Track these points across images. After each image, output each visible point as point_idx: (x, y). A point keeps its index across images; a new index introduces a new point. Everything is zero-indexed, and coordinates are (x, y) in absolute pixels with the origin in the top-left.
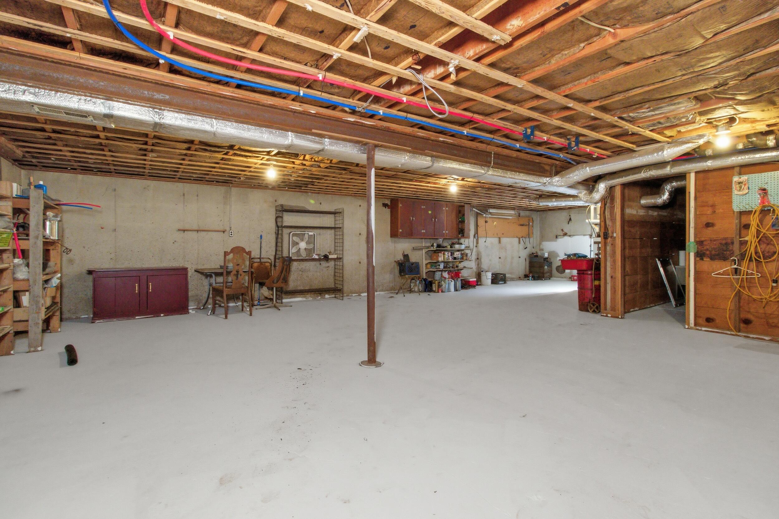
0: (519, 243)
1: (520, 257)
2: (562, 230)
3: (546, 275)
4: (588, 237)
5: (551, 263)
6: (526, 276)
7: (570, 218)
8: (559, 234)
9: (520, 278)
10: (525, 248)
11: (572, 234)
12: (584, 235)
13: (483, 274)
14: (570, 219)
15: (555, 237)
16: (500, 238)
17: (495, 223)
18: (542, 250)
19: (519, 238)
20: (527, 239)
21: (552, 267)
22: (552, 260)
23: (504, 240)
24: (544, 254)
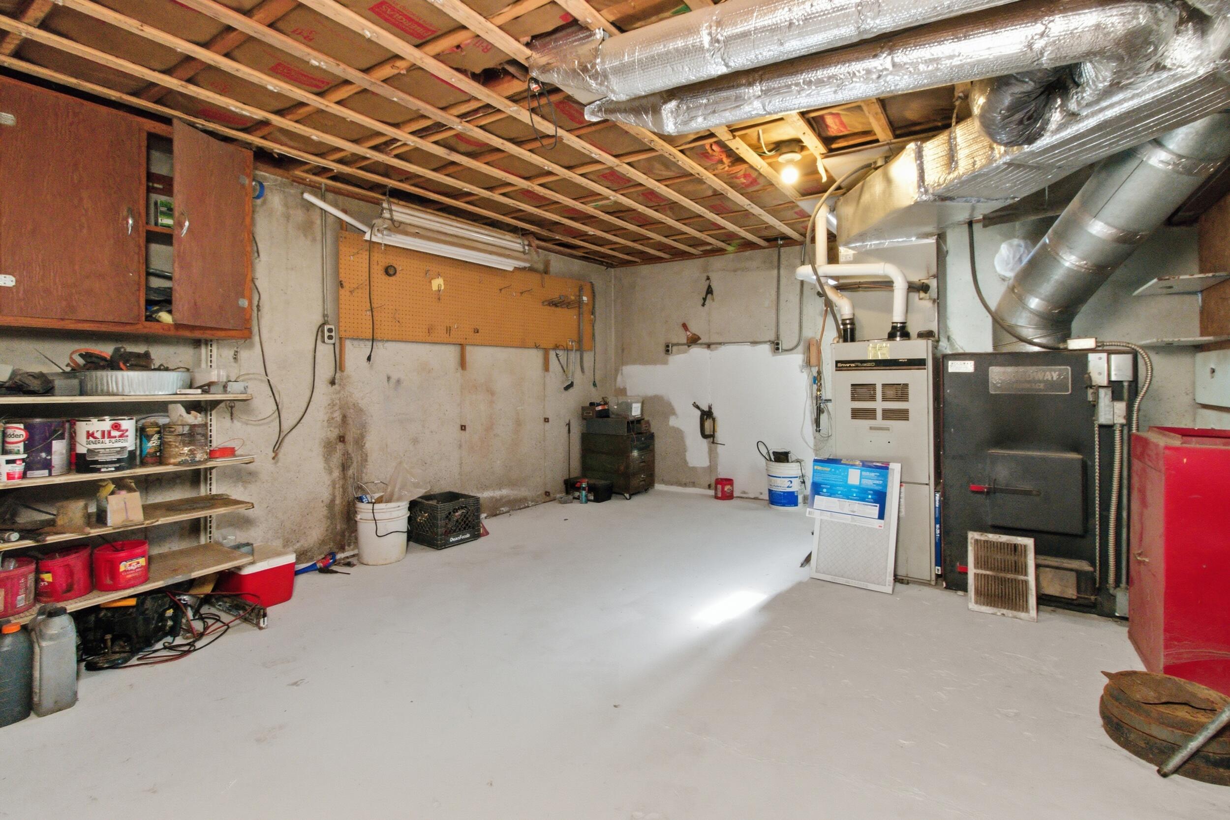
0: (546, 368)
1: (546, 420)
2: (685, 327)
3: (635, 482)
4: (766, 348)
5: (652, 436)
6: (570, 487)
7: (709, 287)
8: (675, 341)
9: (547, 494)
10: (567, 388)
11: (712, 340)
12: (754, 343)
13: (364, 510)
14: (709, 291)
15: (662, 348)
16: (462, 346)
17: (438, 283)
18: (623, 392)
19: (546, 351)
20: (574, 356)
21: (652, 451)
22: (655, 427)
23: (479, 355)
24: (629, 407)
